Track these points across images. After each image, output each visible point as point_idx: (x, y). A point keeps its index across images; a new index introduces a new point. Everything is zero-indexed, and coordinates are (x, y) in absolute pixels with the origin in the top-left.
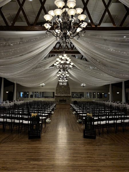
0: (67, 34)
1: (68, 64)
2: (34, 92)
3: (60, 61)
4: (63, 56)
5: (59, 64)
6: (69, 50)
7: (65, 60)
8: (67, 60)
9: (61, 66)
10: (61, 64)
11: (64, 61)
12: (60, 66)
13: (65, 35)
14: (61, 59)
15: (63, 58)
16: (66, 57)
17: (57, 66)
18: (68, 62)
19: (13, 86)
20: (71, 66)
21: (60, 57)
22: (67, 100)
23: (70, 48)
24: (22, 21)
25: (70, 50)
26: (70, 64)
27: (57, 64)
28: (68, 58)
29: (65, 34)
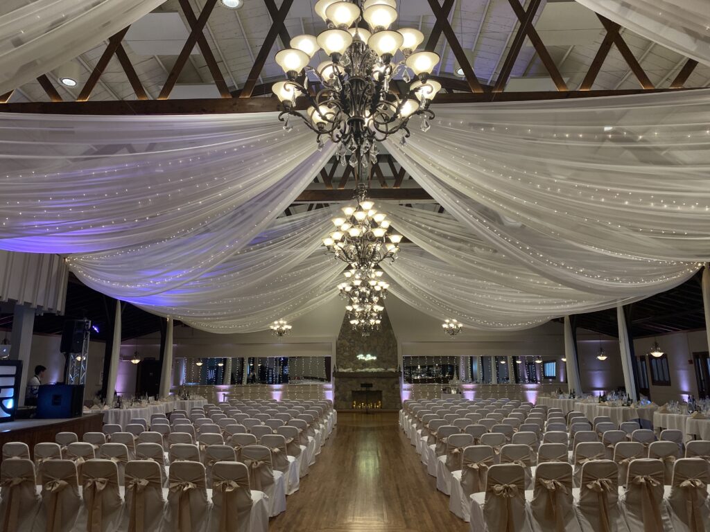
0: (363, 122)
1: (380, 239)
2: (246, 361)
3: (346, 227)
4: (360, 209)
5: (342, 241)
6: (384, 183)
7: (367, 222)
8: (375, 225)
9: (352, 247)
10: (352, 240)
11: (364, 230)
12: (346, 249)
13: (357, 126)
14: (353, 221)
15: (360, 216)
16: (372, 213)
17: (336, 247)
18: (378, 233)
19: (158, 334)
20: (391, 248)
21: (349, 211)
22: (384, 393)
23: (389, 178)
24: (201, 81)
25: (391, 186)
26: (388, 241)
27: (336, 242)
28: (379, 218)
29: (356, 122)
